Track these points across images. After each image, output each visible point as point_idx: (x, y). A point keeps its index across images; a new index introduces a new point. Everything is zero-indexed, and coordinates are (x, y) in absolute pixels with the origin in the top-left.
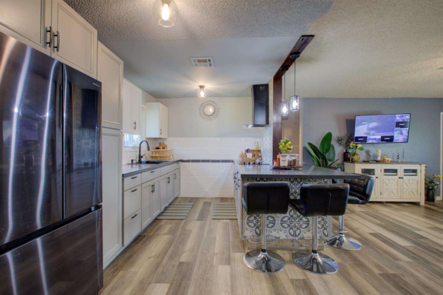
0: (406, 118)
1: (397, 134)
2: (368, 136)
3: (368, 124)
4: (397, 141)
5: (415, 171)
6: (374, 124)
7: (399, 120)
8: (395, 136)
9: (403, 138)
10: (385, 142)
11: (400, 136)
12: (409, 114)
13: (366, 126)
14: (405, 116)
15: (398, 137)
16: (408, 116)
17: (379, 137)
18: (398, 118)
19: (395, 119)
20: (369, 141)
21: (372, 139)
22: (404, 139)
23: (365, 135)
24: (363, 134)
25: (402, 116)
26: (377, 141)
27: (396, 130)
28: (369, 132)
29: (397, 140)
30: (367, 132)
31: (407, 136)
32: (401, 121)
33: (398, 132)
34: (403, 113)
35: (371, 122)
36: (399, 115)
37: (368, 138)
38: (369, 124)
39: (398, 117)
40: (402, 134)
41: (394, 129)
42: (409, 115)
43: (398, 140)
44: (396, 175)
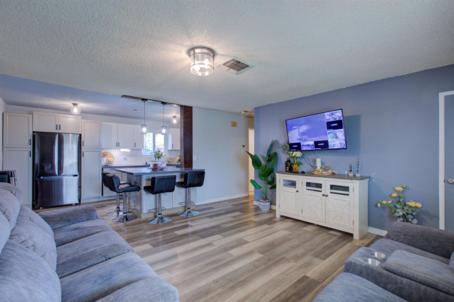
0: (338, 116)
1: (331, 138)
2: (301, 142)
3: (298, 128)
4: (333, 147)
5: (346, 189)
6: (304, 128)
7: (329, 120)
8: (329, 141)
9: (339, 143)
10: (320, 149)
11: (335, 140)
12: (340, 109)
13: (297, 130)
14: (335, 114)
15: (333, 141)
16: (339, 113)
17: (312, 143)
18: (328, 117)
19: (325, 119)
20: (303, 148)
21: (305, 146)
22: (341, 143)
23: (298, 142)
24: (296, 140)
25: (333, 114)
26: (311, 147)
27: (329, 133)
28: (301, 137)
29: (332, 145)
30: (299, 137)
31: (343, 140)
32: (331, 120)
33: (332, 135)
34: (332, 110)
35: (300, 125)
36: (328, 113)
37: (302, 144)
38: (300, 128)
39: (327, 115)
40: (337, 138)
41: (326, 132)
42: (340, 111)
43: (334, 145)
44: (321, 191)
